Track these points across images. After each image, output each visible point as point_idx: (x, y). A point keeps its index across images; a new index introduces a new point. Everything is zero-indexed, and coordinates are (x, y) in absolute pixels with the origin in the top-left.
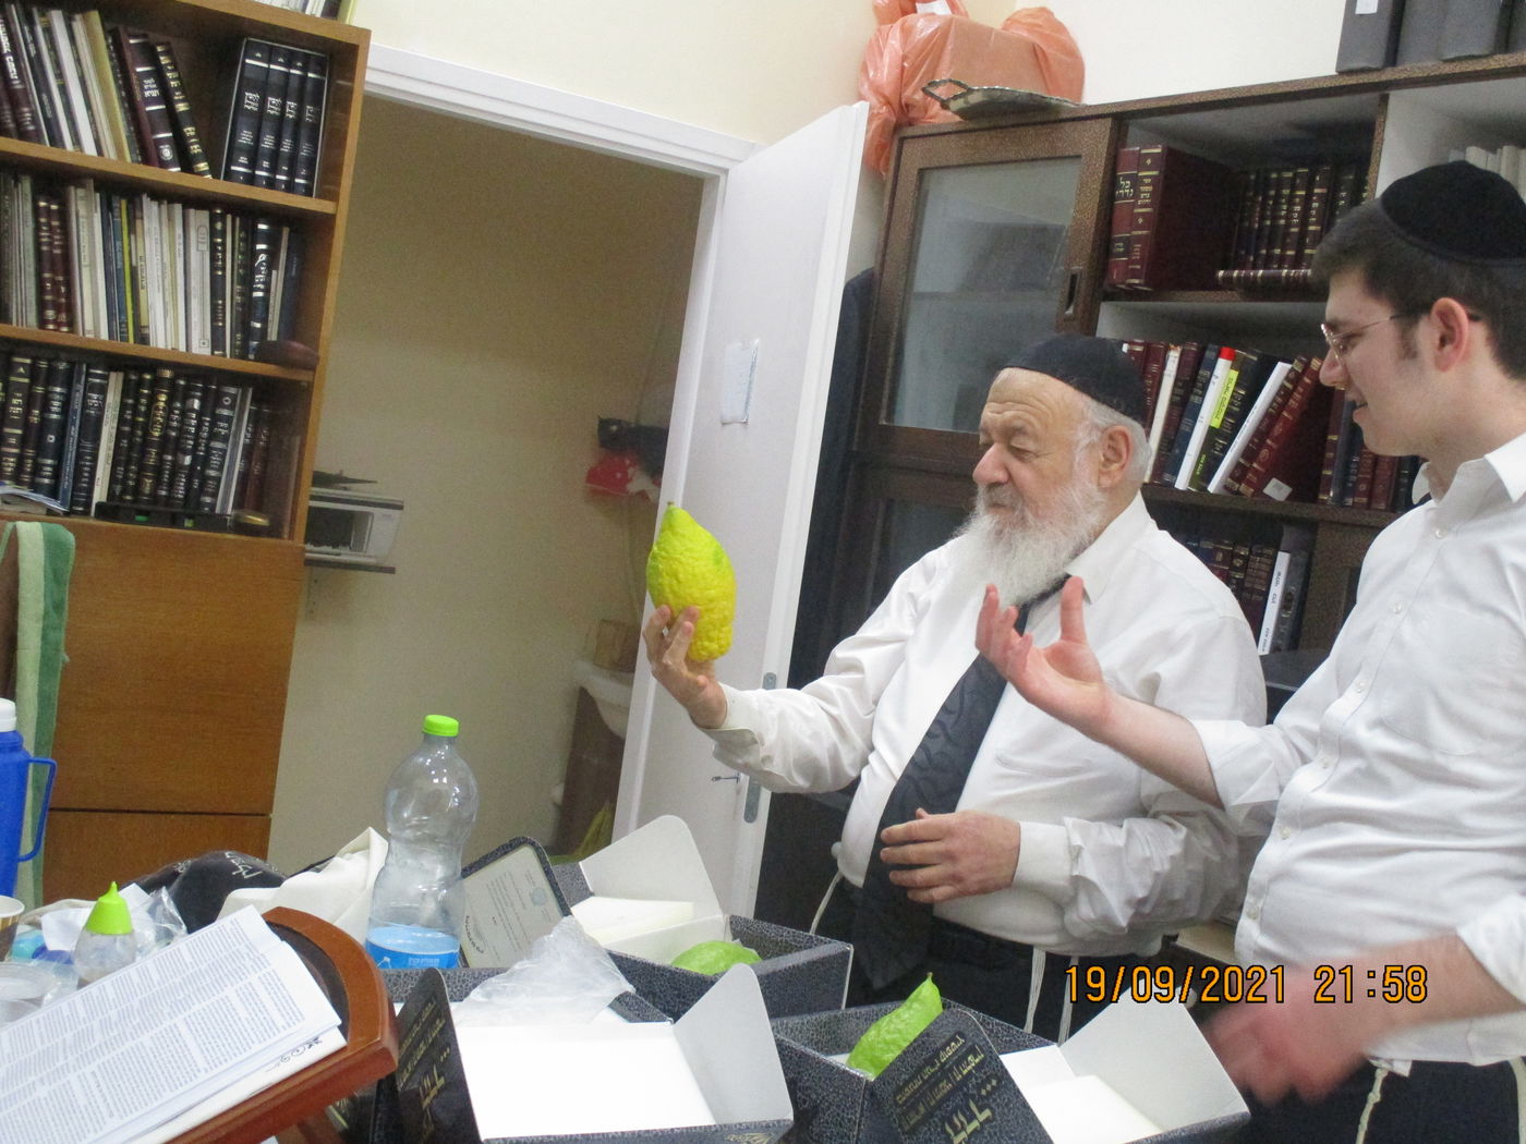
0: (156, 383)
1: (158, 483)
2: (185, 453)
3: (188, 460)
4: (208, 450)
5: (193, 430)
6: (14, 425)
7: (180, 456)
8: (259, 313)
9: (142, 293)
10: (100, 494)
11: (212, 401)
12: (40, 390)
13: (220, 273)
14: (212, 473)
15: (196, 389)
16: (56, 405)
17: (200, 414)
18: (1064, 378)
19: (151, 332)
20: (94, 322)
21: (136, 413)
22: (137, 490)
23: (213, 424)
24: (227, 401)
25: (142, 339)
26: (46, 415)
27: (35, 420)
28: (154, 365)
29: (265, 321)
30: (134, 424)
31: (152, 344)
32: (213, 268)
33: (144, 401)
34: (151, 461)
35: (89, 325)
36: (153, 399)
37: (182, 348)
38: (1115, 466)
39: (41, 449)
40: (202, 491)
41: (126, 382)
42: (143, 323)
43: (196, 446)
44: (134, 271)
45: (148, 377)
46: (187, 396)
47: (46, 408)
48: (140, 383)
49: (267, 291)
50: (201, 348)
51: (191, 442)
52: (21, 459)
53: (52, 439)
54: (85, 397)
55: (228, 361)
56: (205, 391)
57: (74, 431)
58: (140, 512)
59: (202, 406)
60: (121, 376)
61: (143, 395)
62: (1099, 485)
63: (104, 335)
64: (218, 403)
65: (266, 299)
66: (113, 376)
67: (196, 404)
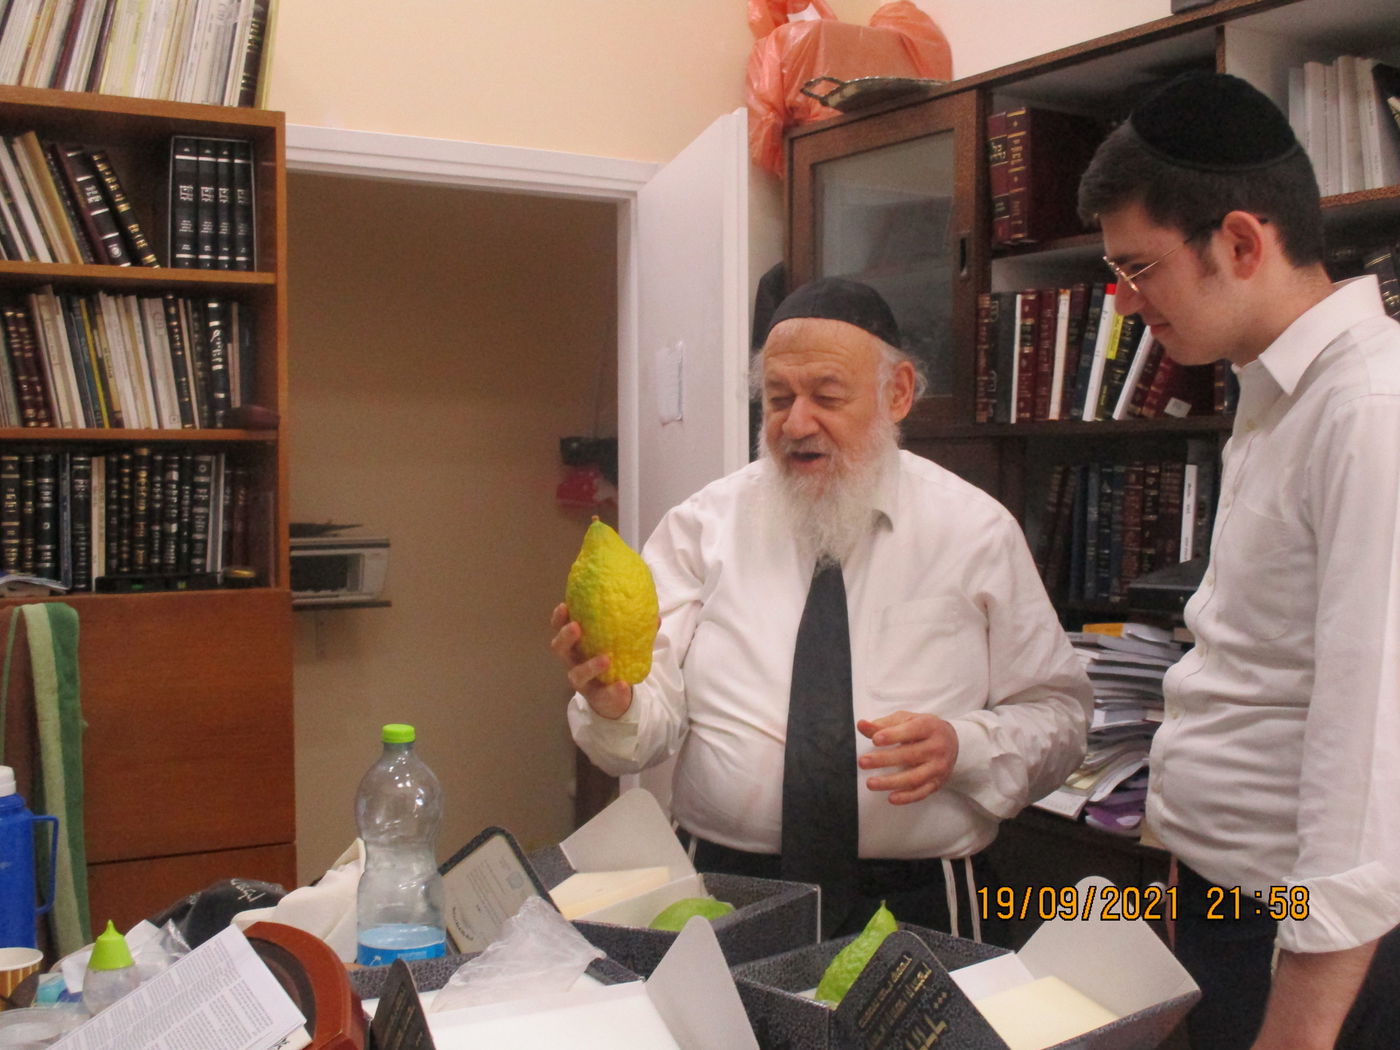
0: (136, 462)
1: (150, 554)
2: (171, 521)
3: (174, 528)
4: (192, 516)
5: (175, 500)
6: (11, 518)
7: (167, 525)
8: (221, 384)
9: (111, 382)
10: (98, 570)
11: (189, 472)
12: (30, 483)
13: (180, 353)
14: (199, 536)
15: (172, 462)
16: (47, 495)
17: (180, 484)
19: (124, 416)
20: (70, 413)
21: (121, 491)
22: (131, 562)
23: (193, 492)
24: (203, 469)
25: (117, 422)
26: (39, 505)
27: (30, 510)
28: (130, 445)
29: (227, 390)
30: (119, 502)
31: (127, 426)
32: (173, 350)
33: (126, 479)
34: (141, 533)
35: (66, 418)
36: (134, 476)
37: (155, 426)
39: (39, 536)
40: (191, 554)
41: (108, 463)
42: (116, 409)
43: (180, 513)
44: (100, 362)
45: (127, 457)
46: (165, 469)
47: (37, 498)
48: (121, 464)
49: (225, 362)
50: (172, 423)
51: (175, 511)
52: (21, 548)
53: (47, 526)
54: (73, 484)
55: (197, 431)
56: (181, 462)
57: (66, 516)
58: (139, 581)
59: (180, 476)
60: (102, 459)
61: (125, 475)
63: (81, 424)
64: (195, 471)
65: (225, 371)
66: (95, 460)
67: (175, 476)
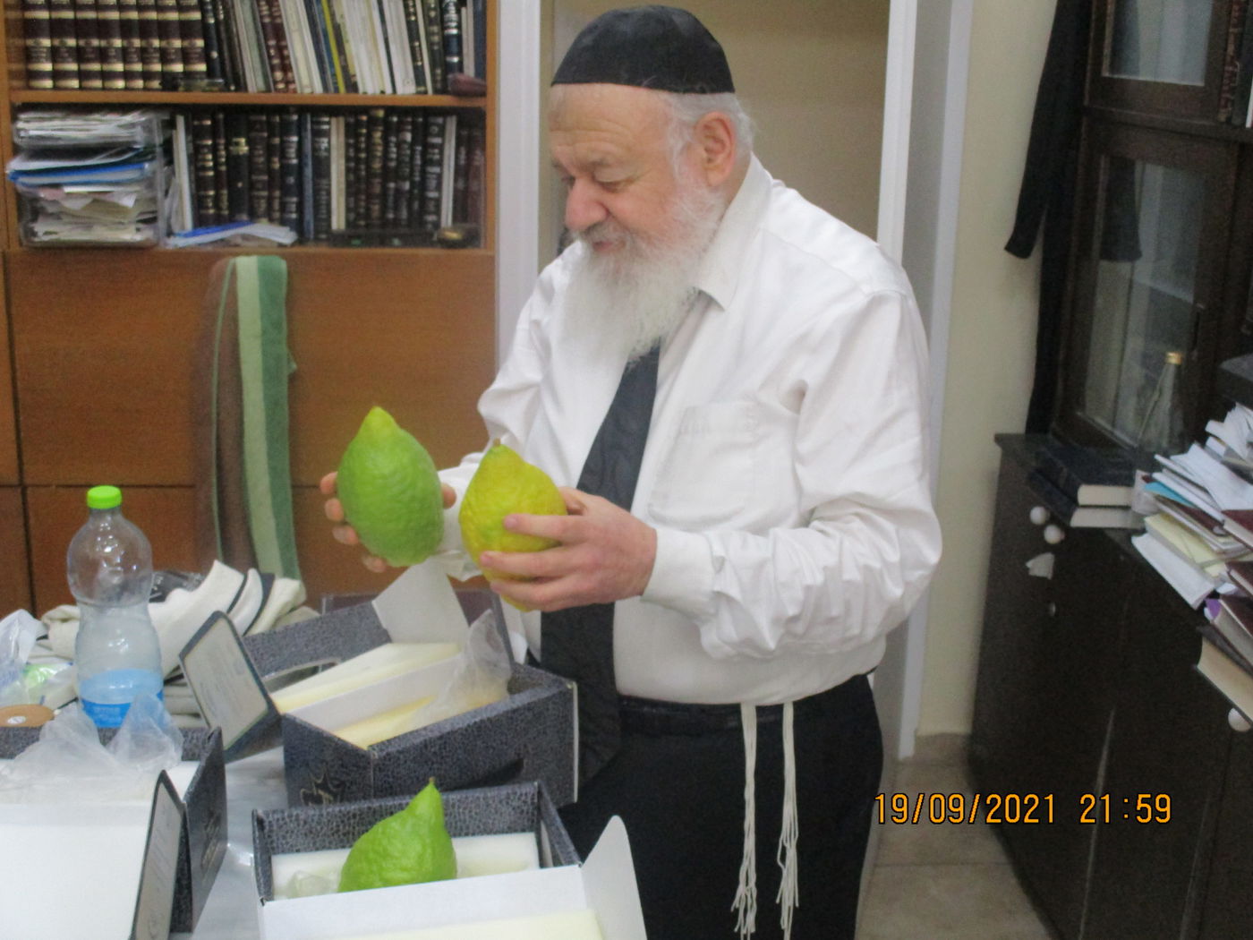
0: (372, 122)
1: (384, 209)
2: (404, 179)
3: (407, 186)
4: (424, 173)
5: (407, 159)
6: (261, 172)
7: (401, 183)
8: (454, 48)
9: (347, 46)
10: (338, 221)
11: (422, 134)
12: (277, 141)
13: (413, 18)
14: (432, 194)
15: (408, 123)
16: (292, 152)
17: (412, 145)
18: (633, 80)
19: (359, 79)
20: (308, 80)
21: (358, 150)
22: (368, 215)
23: (424, 154)
24: (435, 129)
25: (352, 86)
26: (285, 161)
27: (277, 166)
28: (366, 109)
29: (460, 54)
30: (357, 160)
31: (361, 90)
32: (408, 15)
33: (363, 139)
34: (377, 189)
35: (305, 81)
36: (369, 136)
37: (389, 90)
38: (720, 159)
39: (286, 192)
40: (423, 210)
41: (347, 125)
42: (351, 72)
43: (412, 171)
44: (338, 30)
45: (364, 118)
46: (399, 129)
47: (283, 156)
48: (358, 124)
49: (459, 27)
50: (407, 89)
51: (408, 170)
52: (270, 200)
53: (291, 180)
54: (314, 142)
55: (432, 99)
56: (414, 123)
57: (309, 171)
59: (413, 138)
60: (342, 120)
61: (361, 135)
62: (709, 185)
63: (319, 88)
64: (427, 134)
65: (459, 37)
66: (334, 120)
67: (408, 137)
